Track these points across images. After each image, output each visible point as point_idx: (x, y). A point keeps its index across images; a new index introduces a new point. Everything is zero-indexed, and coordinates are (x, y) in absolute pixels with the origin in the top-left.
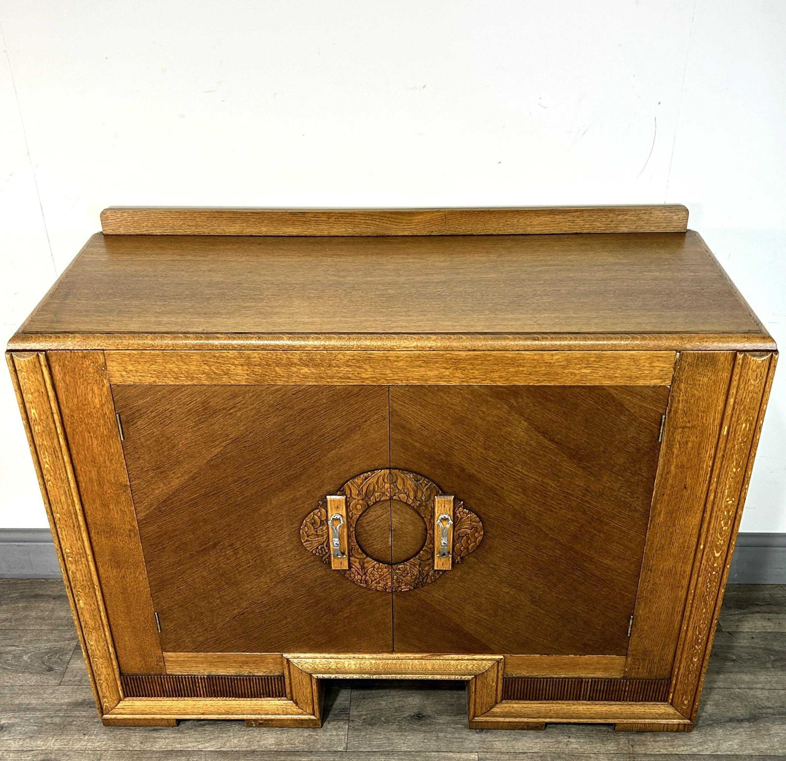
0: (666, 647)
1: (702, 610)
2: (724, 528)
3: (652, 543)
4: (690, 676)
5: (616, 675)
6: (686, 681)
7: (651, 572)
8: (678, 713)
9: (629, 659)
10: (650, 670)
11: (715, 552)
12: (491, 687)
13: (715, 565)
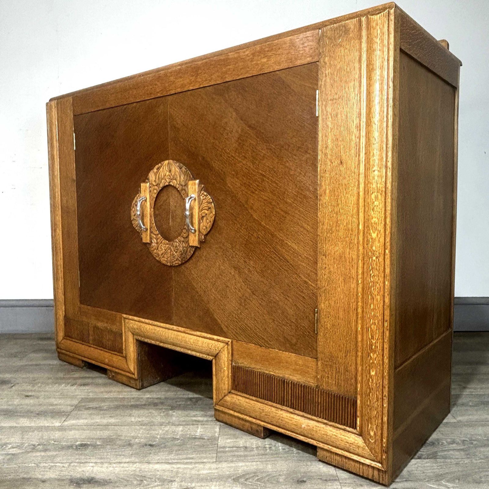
0: (348, 354)
1: (370, 306)
2: (375, 203)
3: (323, 224)
4: (371, 394)
5: (312, 383)
6: (369, 403)
7: (326, 257)
8: (367, 448)
9: (319, 363)
10: (338, 383)
11: (371, 231)
12: (224, 371)
13: (374, 248)
